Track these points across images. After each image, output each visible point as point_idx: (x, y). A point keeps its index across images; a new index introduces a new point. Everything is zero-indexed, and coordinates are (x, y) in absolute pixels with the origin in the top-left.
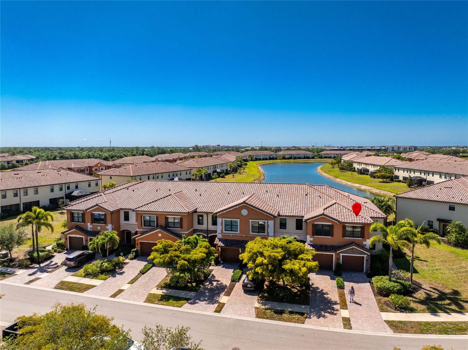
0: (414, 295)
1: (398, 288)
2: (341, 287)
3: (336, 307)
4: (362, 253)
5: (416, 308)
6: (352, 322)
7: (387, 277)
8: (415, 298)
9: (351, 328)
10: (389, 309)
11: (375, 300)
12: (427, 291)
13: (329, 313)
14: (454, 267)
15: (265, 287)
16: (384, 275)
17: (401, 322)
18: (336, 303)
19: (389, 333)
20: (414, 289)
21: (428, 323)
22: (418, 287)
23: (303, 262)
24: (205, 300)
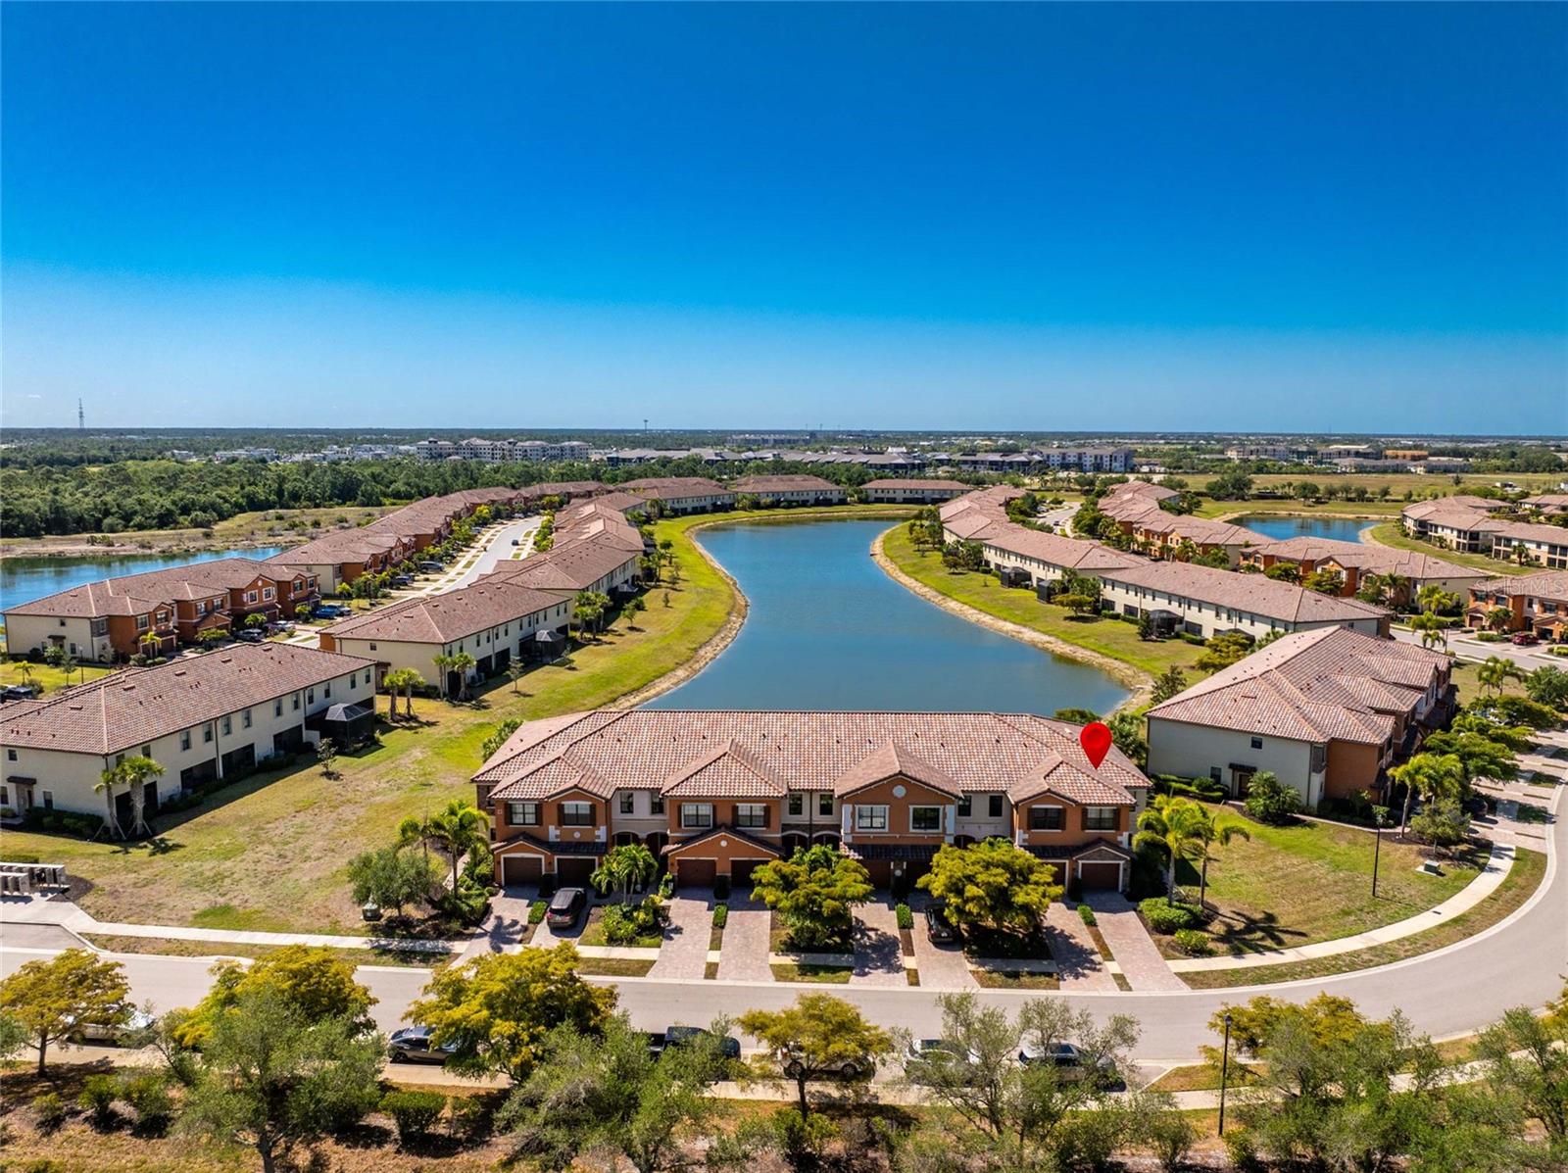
0: (1210, 928)
1: (1186, 918)
2: (1091, 923)
3: (1097, 958)
4: (1117, 857)
5: (1215, 949)
6: (1128, 980)
7: (1165, 900)
8: (1212, 932)
9: (1130, 989)
10: (1177, 954)
11: (1151, 941)
12: (1228, 920)
13: (1089, 969)
14: (1264, 869)
15: (966, 934)
16: (1159, 896)
17: (1198, 973)
18: (1093, 953)
19: (1186, 990)
20: (1208, 916)
21: (1235, 971)
22: (1212, 913)
23: (1041, 889)
24: (877, 968)
